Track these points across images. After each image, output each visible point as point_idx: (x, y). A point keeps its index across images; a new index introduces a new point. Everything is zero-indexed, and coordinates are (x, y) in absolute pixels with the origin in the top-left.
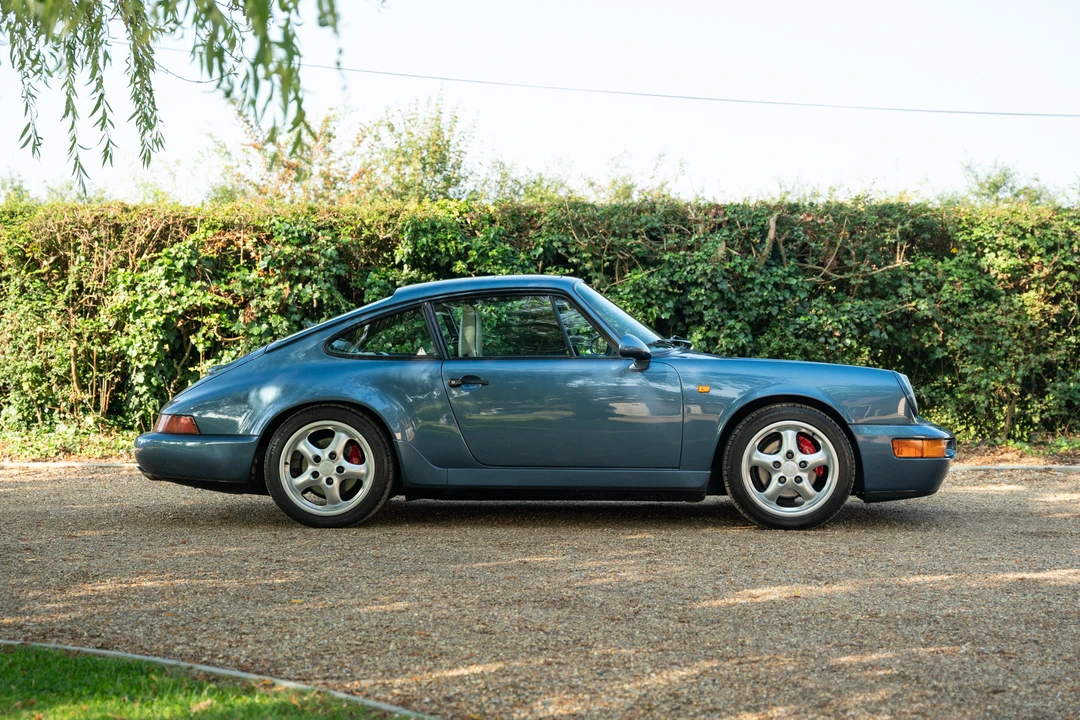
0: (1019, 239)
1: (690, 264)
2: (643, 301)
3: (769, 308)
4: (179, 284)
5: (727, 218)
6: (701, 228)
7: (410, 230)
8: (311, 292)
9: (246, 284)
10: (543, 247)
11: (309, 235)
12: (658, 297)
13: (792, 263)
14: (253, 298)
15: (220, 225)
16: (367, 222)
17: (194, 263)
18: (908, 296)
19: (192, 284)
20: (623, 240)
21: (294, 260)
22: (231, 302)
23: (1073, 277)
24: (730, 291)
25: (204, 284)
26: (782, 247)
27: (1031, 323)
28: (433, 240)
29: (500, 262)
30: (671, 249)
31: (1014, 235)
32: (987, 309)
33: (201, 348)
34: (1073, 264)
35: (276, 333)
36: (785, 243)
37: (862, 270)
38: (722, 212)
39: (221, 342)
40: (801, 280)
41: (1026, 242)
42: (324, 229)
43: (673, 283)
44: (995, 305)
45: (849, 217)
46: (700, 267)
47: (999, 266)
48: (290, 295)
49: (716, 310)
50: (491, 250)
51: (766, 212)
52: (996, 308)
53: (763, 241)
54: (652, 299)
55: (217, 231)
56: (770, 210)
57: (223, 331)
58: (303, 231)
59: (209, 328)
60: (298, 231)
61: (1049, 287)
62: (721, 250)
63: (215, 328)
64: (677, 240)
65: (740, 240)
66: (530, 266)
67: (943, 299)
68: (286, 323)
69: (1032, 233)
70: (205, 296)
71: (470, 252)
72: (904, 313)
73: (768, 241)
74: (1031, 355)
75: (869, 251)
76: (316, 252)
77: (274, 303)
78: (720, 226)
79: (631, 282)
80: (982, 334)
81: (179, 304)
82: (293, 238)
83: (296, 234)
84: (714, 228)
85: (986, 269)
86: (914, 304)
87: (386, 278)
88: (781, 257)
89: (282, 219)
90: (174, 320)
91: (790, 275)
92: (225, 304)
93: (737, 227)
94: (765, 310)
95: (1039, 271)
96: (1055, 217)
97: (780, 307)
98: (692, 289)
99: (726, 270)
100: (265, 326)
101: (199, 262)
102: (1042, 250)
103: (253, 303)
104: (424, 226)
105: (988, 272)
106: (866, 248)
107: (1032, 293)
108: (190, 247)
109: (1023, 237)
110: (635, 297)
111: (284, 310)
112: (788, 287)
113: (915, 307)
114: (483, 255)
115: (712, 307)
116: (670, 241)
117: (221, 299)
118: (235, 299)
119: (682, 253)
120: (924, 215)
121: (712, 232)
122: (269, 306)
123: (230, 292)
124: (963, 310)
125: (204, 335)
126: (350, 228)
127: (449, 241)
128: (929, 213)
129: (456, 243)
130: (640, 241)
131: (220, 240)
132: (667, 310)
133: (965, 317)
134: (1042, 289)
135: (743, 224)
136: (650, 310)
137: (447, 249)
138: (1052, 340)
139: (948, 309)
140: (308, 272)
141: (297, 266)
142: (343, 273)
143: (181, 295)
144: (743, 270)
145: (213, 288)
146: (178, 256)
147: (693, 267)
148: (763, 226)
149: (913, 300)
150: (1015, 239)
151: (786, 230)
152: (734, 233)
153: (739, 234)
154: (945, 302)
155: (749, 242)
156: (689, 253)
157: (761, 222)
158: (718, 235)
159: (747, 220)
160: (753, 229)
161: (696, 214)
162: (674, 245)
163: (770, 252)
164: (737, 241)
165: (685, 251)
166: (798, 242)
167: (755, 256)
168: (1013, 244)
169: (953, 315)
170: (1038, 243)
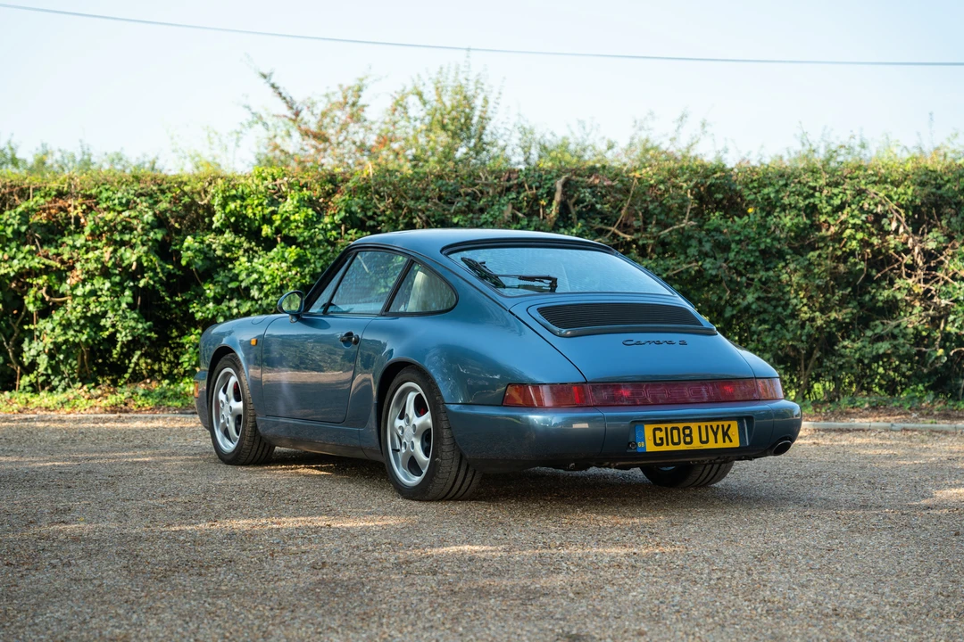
0: (806, 198)
4: (11, 250)
5: (515, 182)
6: (490, 191)
7: (221, 195)
8: (130, 256)
9: (74, 247)
10: (346, 211)
11: (128, 202)
13: (580, 224)
14: (78, 261)
15: (54, 193)
16: (186, 189)
17: (23, 228)
18: (694, 256)
19: (22, 248)
20: (418, 204)
21: (115, 226)
22: (59, 266)
23: (860, 235)
25: (34, 248)
26: (571, 207)
27: (817, 281)
28: (241, 206)
30: (459, 212)
31: (800, 194)
32: (776, 267)
33: (31, 308)
34: (859, 222)
35: (99, 293)
36: (574, 204)
37: (649, 230)
38: (515, 175)
39: (49, 302)
41: (812, 200)
42: (145, 196)
44: (783, 264)
45: (638, 179)
47: (785, 225)
48: (111, 258)
50: (294, 214)
51: (555, 174)
52: (783, 267)
53: (550, 203)
55: (49, 199)
56: (560, 171)
57: (50, 291)
58: (122, 198)
59: (40, 288)
60: (119, 198)
61: (837, 246)
62: (508, 211)
63: (44, 289)
64: (466, 203)
65: (528, 202)
66: (334, 229)
67: (731, 259)
68: (108, 285)
69: (821, 192)
70: (33, 259)
71: (274, 217)
73: (554, 203)
74: (817, 314)
75: (656, 212)
76: (135, 217)
77: (95, 265)
78: (508, 189)
80: (770, 292)
81: (10, 267)
82: (115, 205)
83: (116, 202)
84: (502, 191)
85: (773, 228)
86: (700, 263)
87: (202, 242)
88: (570, 219)
89: (107, 187)
90: (8, 281)
92: (52, 267)
93: (525, 190)
95: (827, 230)
96: (851, 175)
100: (88, 287)
101: (29, 228)
103: (78, 265)
104: (234, 192)
105: (774, 232)
106: (655, 209)
107: (817, 252)
108: (20, 214)
109: (812, 196)
111: (105, 273)
113: (701, 266)
114: (286, 220)
116: (459, 204)
117: (47, 262)
118: (62, 262)
119: (471, 215)
120: (715, 176)
121: (500, 194)
122: (91, 269)
123: (58, 255)
124: (749, 269)
125: (35, 297)
126: (170, 195)
127: (257, 206)
128: (718, 174)
129: (263, 209)
130: (430, 205)
131: (52, 208)
133: (752, 276)
134: (831, 248)
135: (530, 188)
137: (255, 214)
138: (837, 298)
139: (735, 268)
140: (127, 237)
141: (118, 231)
142: (159, 237)
143: (13, 258)
145: (41, 251)
146: (9, 222)
148: (550, 189)
149: (701, 260)
150: (801, 198)
151: (575, 193)
152: (522, 196)
153: (527, 196)
154: (732, 261)
155: (538, 205)
156: (477, 216)
157: (549, 185)
158: (505, 198)
159: (534, 183)
160: (541, 191)
161: (486, 178)
162: (463, 208)
163: (557, 214)
164: (525, 204)
165: (474, 213)
166: (585, 204)
167: (541, 217)
168: (797, 202)
169: (740, 274)
170: (827, 202)
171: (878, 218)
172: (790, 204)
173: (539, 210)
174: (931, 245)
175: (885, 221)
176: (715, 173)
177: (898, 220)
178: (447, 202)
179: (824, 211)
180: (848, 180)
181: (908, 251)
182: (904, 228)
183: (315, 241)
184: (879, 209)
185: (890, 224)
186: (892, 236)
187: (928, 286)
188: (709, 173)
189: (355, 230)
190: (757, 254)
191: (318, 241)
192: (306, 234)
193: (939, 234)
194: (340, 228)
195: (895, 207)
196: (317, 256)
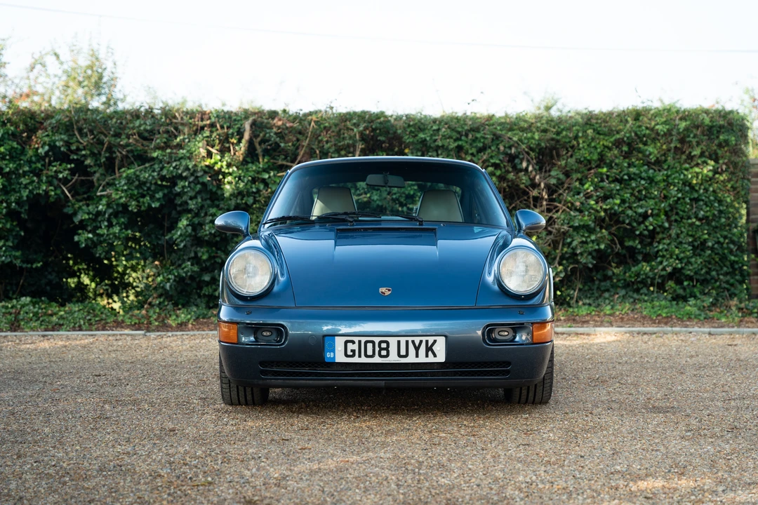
0: (455, 140)
1: (175, 161)
2: (136, 192)
3: (245, 199)
5: (208, 122)
6: (186, 130)
10: (49, 145)
12: (149, 189)
13: (266, 160)
18: (363, 189)
20: (119, 140)
23: (498, 173)
24: (212, 184)
26: (257, 146)
29: (8, 157)
30: (158, 148)
31: (450, 137)
34: (498, 162)
36: (261, 143)
38: (207, 116)
40: (272, 174)
41: (460, 143)
43: (163, 178)
45: (315, 122)
46: (184, 163)
49: (200, 200)
51: (243, 116)
53: (239, 141)
54: (144, 190)
56: (247, 114)
62: (203, 147)
64: (165, 140)
65: (220, 140)
66: (38, 161)
69: (467, 135)
72: (361, 203)
73: (244, 141)
75: (331, 150)
78: (202, 128)
79: (124, 175)
84: (197, 129)
86: (368, 195)
88: (257, 156)
91: (265, 170)
93: (217, 130)
94: (242, 199)
96: (487, 123)
97: (255, 197)
98: (179, 181)
99: (207, 166)
102: (474, 150)
106: (329, 148)
109: (460, 139)
110: (129, 189)
112: (264, 181)
113: (370, 197)
115: (195, 197)
116: (158, 141)
119: (169, 151)
120: (379, 121)
121: (195, 134)
124: (410, 201)
128: (382, 119)
130: (131, 141)
132: (158, 200)
133: (411, 206)
135: (222, 127)
136: (141, 200)
139: (397, 199)
144: (222, 166)
147: (178, 163)
148: (239, 129)
149: (369, 192)
150: (452, 140)
151: (260, 132)
152: (215, 134)
153: (219, 135)
154: (395, 194)
155: (229, 142)
156: (174, 151)
157: (239, 126)
158: (200, 136)
159: (225, 123)
160: (231, 131)
161: (182, 118)
162: (162, 144)
163: (245, 150)
164: (217, 141)
165: (172, 149)
166: (270, 142)
167: (232, 154)
168: (449, 144)
169: (402, 205)
170: (471, 144)
171: (512, 158)
172: (443, 146)
173: (229, 147)
174: (553, 181)
175: (517, 161)
176: (379, 118)
177: (528, 161)
178: (145, 139)
179: (470, 152)
180: (487, 127)
181: (534, 185)
182: (533, 167)
183: (21, 171)
184: (513, 150)
185: (521, 163)
186: (523, 173)
187: (550, 215)
188: (374, 119)
189: (58, 163)
190: (416, 187)
191: (24, 172)
192: (11, 165)
193: (558, 172)
194: (44, 160)
195: (526, 150)
196: (22, 186)
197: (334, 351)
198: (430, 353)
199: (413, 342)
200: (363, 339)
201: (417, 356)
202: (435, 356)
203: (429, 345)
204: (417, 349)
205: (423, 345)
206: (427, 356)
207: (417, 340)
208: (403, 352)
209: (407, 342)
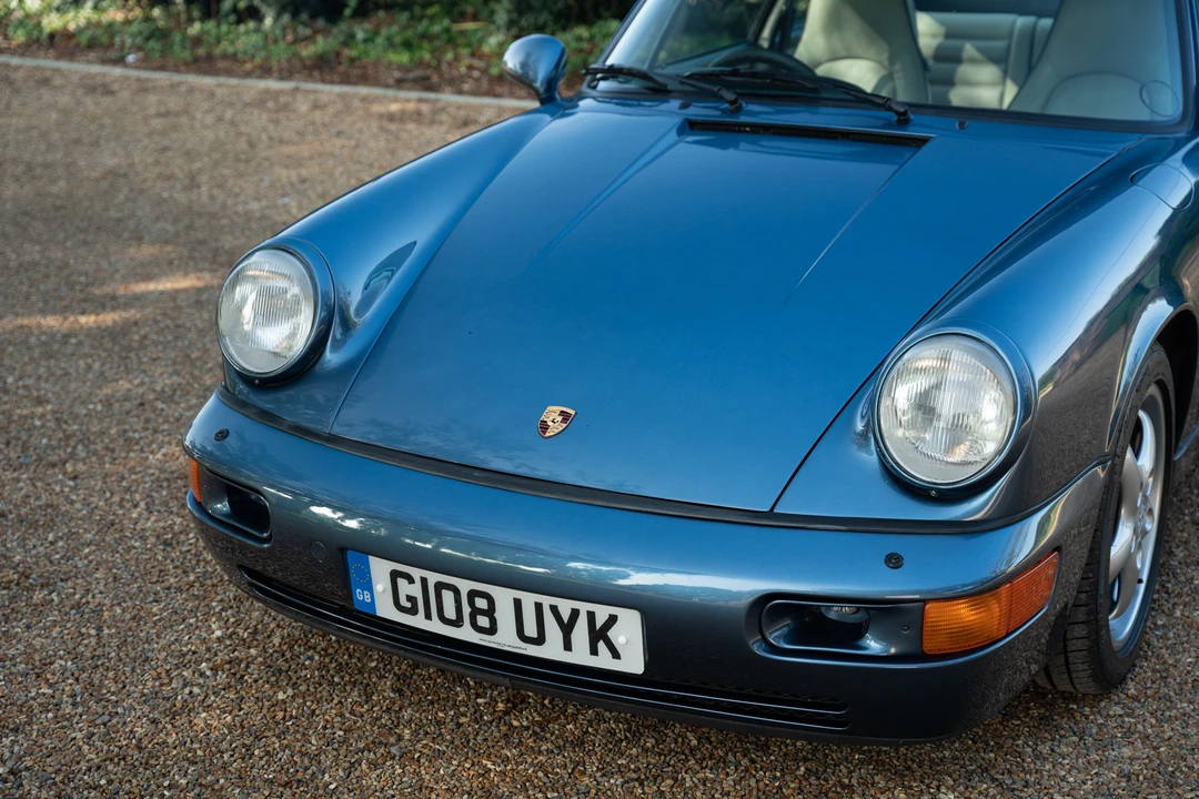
197: (370, 589)
198: (601, 645)
199: (554, 609)
200: (434, 578)
201: (568, 646)
202: (616, 655)
203: (598, 626)
204: (567, 628)
205: (582, 623)
206: (594, 651)
207: (566, 607)
208: (531, 630)
209: (539, 607)
